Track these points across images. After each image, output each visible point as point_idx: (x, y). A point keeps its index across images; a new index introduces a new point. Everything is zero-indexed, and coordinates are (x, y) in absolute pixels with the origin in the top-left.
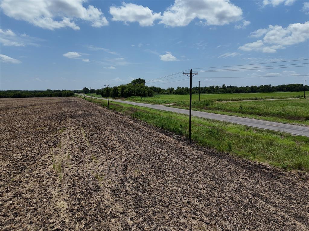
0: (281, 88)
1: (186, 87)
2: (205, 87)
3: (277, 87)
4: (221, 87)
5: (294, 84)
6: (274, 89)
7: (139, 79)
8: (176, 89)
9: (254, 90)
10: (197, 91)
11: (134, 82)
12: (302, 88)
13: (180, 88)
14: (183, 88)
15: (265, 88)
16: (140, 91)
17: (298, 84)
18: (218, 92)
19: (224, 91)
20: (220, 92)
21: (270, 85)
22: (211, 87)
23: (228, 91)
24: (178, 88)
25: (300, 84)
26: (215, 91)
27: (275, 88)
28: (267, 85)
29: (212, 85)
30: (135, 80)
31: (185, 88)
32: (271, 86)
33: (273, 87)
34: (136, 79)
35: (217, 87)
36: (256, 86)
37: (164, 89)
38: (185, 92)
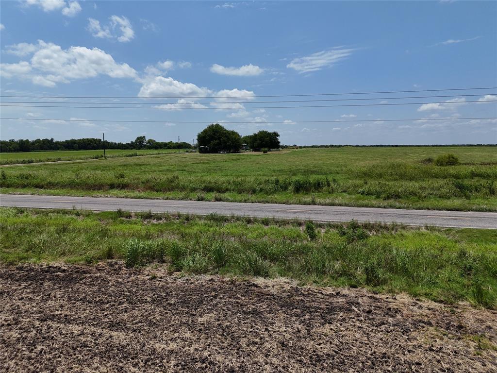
0: (70, 144)
3: (63, 142)
6: (59, 146)
9: (24, 146)
12: (100, 145)
15: (44, 143)
17: (94, 139)
21: (52, 139)
25: (96, 139)
27: (62, 145)
28: (47, 140)
32: (54, 141)
33: (58, 143)
36: (27, 140)
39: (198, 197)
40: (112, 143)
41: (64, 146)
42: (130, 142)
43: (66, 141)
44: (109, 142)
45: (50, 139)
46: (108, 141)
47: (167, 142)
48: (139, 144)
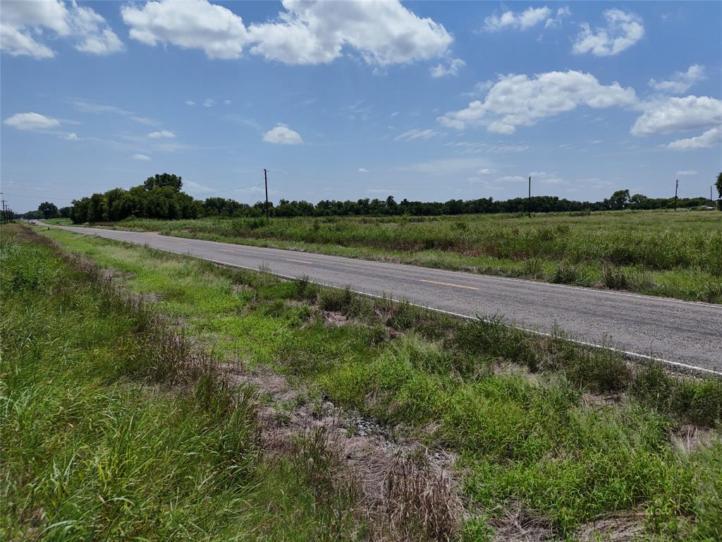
0: (513, 205)
1: (301, 200)
2: (348, 203)
3: (505, 202)
4: (383, 202)
5: (541, 196)
6: (499, 208)
7: (165, 174)
8: (276, 204)
9: (455, 208)
10: (328, 211)
11: (150, 183)
12: (556, 205)
13: (288, 202)
14: (294, 203)
15: (479, 205)
16: (158, 205)
17: (547, 197)
18: (376, 213)
19: (391, 211)
20: (382, 213)
21: (491, 199)
22: (360, 202)
23: (398, 211)
24: (283, 202)
25: (551, 197)
26: (370, 211)
27: (502, 206)
28: (484, 199)
29: (363, 198)
30: (154, 177)
31: (300, 203)
32: (493, 201)
33: (498, 203)
34: (157, 176)
35: (376, 201)
36: (461, 201)
37: (247, 205)
38: (299, 212)
39: (560, 272)
40: (574, 202)
41: (505, 207)
42: (602, 201)
43: (509, 201)
44: (570, 202)
45: (488, 199)
46: (568, 199)
47: (668, 198)
48: (618, 202)
